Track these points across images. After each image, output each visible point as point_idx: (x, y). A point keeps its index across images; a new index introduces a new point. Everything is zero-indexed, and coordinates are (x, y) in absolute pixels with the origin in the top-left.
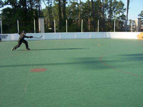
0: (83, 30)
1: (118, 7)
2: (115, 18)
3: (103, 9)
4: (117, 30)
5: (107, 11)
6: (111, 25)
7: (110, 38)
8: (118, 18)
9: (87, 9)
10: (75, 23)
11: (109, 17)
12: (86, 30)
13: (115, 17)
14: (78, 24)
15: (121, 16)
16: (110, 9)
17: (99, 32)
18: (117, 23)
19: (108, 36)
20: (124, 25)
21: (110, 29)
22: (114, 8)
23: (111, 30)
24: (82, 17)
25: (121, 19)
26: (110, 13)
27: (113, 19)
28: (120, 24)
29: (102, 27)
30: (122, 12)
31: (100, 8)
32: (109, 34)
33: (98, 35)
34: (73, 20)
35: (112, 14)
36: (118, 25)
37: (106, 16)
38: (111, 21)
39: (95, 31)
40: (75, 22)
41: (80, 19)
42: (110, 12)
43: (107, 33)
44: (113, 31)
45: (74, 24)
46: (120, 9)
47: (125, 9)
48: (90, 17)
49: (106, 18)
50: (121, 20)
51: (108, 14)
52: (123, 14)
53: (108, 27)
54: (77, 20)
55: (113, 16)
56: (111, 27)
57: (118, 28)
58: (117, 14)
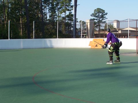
1: (63, 3)
2: (59, 18)
3: (42, 6)
4: (62, 36)
5: (48, 8)
6: (54, 28)
7: (52, 48)
8: (64, 18)
9: (18, 4)
11: (50, 17)
12: (15, 36)
13: (59, 17)
14: (4, 28)
15: (68, 16)
16: (53, 5)
17: (35, 38)
18: (63, 26)
19: (49, 45)
20: (72, 29)
21: (52, 35)
22: (57, 5)
23: (55, 36)
24: (11, 16)
25: (68, 20)
26: (52, 12)
28: (66, 26)
29: (40, 31)
30: (68, 10)
31: (37, 4)
32: (51, 41)
33: (33, 43)
35: (55, 12)
36: (63, 29)
37: (46, 15)
38: (52, 22)
39: (29, 37)
41: (7, 20)
42: (53, 10)
43: (48, 40)
44: (56, 38)
46: (66, 5)
47: (72, 6)
48: (23, 16)
49: (47, 18)
50: (68, 22)
51: (49, 12)
52: (70, 13)
53: (49, 32)
54: (3, 21)
55: (56, 15)
56: (53, 31)
57: (64, 32)
58: (61, 13)
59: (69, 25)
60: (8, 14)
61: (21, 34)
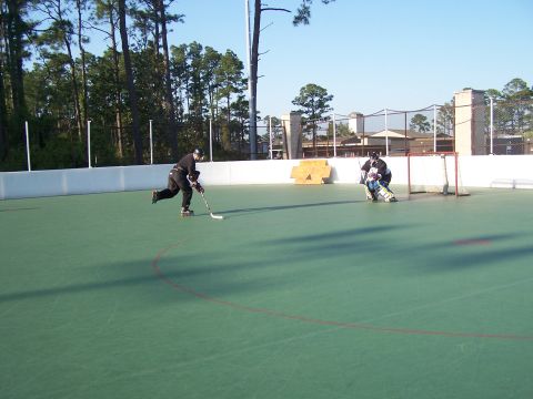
0: (93, 161)
1: (222, 74)
2: (213, 111)
3: (170, 82)
4: (223, 155)
5: (185, 86)
6: (201, 136)
8: (225, 111)
9: (110, 79)
10: (64, 135)
11: (191, 108)
12: (105, 159)
13: (213, 107)
14: (77, 139)
15: (235, 106)
16: (196, 78)
17: (155, 163)
18: (224, 130)
20: (246, 137)
22: (208, 78)
24: (92, 109)
25: (236, 115)
26: (195, 95)
27: (206, 116)
28: (232, 132)
29: (167, 145)
30: (236, 90)
31: (159, 77)
33: (150, 175)
34: (55, 121)
35: (203, 97)
36: (224, 137)
37: (180, 103)
38: (197, 122)
39: (141, 161)
40: (64, 128)
41: (83, 119)
42: (197, 91)
45: (60, 139)
46: (230, 79)
47: (245, 81)
48: (121, 108)
49: (182, 111)
50: (235, 120)
51: (188, 97)
52: (240, 98)
54: (74, 122)
55: (206, 104)
57: (227, 147)
58: (219, 98)
59: (237, 128)
60: (85, 105)
61: (120, 152)
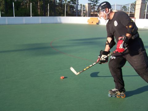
0: (32, 15)
2: (66, 2)
4: (68, 15)
6: (62, 9)
7: (61, 23)
10: (23, 7)
12: (35, 14)
14: (27, 8)
15: (72, 1)
17: (49, 16)
18: (68, 7)
19: (59, 21)
20: (75, 10)
21: (61, 14)
23: (63, 15)
25: (72, 3)
27: (64, 3)
29: (52, 11)
32: (60, 18)
33: (48, 20)
34: (20, 3)
36: (68, 10)
39: (45, 15)
40: (23, 5)
41: (29, 2)
43: (58, 18)
44: (64, 16)
45: (23, 8)
49: (57, 1)
50: (72, 5)
53: (59, 12)
54: (26, 3)
56: (62, 11)
57: (69, 12)
59: (72, 7)
61: (39, 13)
